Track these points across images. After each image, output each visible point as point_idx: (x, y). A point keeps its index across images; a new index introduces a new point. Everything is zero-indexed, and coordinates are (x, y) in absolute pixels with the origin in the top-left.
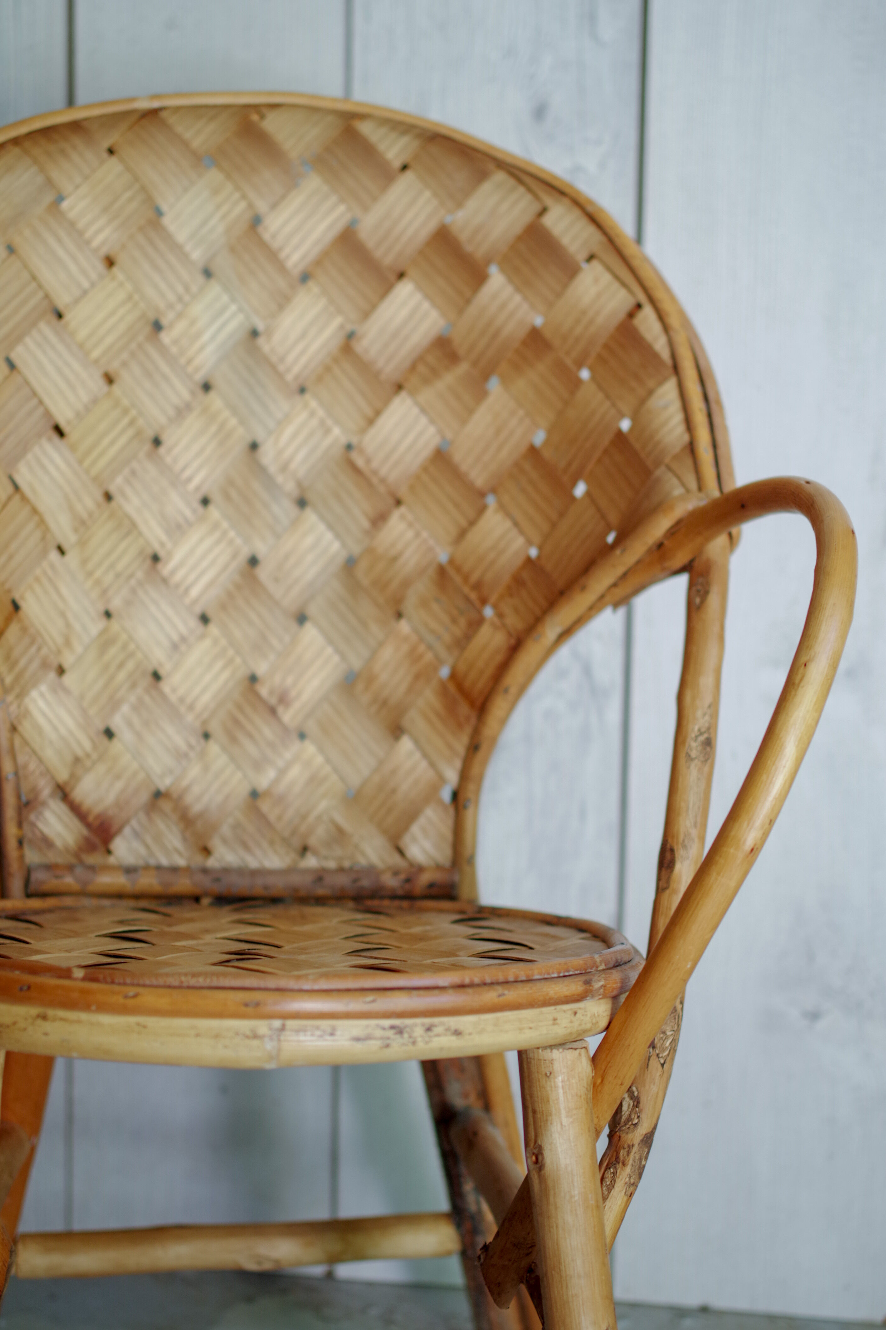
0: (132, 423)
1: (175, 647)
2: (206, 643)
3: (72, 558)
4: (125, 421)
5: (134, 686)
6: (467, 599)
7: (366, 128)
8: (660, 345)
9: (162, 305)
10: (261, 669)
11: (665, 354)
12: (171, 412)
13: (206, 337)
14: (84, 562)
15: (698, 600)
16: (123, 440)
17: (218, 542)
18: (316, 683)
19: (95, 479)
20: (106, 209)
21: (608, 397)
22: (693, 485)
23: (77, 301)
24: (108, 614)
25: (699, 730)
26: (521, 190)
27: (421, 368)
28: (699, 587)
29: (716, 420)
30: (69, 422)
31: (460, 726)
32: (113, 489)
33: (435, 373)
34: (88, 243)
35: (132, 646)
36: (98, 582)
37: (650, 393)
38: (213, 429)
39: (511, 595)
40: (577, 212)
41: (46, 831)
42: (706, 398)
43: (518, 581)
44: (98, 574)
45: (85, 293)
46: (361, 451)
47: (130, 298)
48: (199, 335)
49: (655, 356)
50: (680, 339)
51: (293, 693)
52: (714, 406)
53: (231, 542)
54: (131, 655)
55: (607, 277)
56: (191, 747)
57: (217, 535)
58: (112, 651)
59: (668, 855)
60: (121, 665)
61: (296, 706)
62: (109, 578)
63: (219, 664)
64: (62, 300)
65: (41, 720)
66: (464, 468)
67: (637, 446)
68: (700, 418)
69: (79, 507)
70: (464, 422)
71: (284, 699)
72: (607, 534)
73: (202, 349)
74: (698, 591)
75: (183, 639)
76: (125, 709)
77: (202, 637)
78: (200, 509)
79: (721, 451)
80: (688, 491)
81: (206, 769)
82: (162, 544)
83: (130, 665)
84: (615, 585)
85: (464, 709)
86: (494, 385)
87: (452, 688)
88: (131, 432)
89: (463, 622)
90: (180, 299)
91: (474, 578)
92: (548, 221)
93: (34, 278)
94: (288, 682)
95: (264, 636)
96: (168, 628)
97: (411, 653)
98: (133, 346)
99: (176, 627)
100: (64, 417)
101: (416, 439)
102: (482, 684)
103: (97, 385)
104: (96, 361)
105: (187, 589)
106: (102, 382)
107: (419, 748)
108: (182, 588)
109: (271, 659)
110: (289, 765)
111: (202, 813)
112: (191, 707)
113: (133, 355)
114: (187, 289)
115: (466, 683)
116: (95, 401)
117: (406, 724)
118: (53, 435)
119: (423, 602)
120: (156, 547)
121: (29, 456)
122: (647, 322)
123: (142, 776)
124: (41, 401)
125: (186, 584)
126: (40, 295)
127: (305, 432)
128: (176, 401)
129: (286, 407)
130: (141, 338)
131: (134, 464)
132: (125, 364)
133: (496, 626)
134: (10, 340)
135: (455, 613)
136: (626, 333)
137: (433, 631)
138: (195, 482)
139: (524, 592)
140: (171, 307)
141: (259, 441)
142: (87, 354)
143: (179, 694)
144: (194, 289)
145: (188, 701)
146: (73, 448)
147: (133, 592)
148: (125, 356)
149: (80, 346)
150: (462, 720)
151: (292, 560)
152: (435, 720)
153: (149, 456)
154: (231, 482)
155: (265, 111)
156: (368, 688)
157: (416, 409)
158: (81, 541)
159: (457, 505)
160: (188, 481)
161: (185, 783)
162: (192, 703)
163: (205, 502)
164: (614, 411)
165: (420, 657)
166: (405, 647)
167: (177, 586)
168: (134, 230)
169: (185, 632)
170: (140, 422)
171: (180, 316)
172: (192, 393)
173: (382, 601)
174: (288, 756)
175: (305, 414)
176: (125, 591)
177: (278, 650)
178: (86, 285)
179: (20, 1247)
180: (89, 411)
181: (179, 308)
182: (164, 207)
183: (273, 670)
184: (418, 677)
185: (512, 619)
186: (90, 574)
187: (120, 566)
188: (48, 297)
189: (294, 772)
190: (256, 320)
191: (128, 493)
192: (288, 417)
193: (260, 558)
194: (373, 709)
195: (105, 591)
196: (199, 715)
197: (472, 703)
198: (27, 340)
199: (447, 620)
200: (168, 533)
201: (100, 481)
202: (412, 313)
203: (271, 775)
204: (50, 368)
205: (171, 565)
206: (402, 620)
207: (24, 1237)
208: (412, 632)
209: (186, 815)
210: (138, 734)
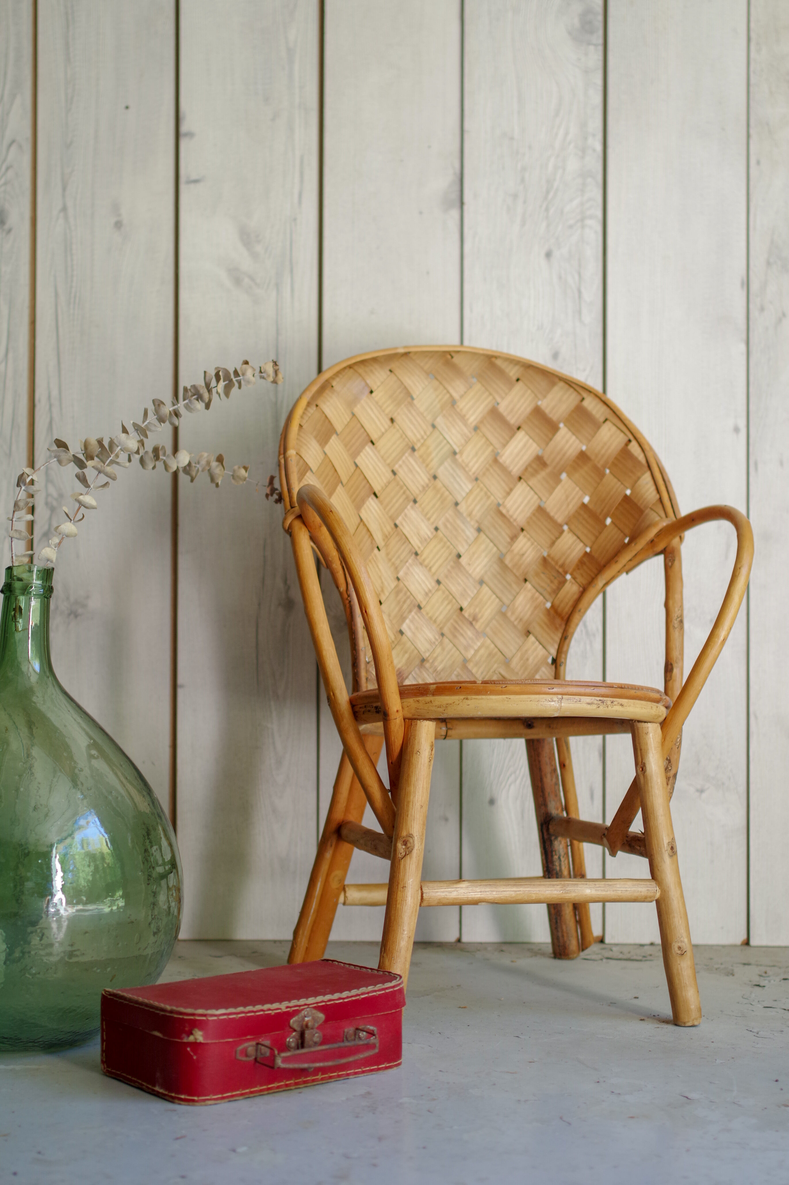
0: (404, 493)
1: (427, 594)
2: (440, 593)
3: (383, 551)
4: (402, 491)
5: (410, 611)
6: (558, 571)
7: (498, 362)
8: (641, 458)
9: (415, 440)
10: (465, 605)
11: (644, 461)
12: (421, 488)
13: (433, 455)
14: (388, 554)
15: (670, 564)
16: (401, 500)
17: (443, 547)
18: (489, 611)
19: (391, 517)
20: (391, 397)
21: (619, 480)
22: (663, 515)
23: (380, 438)
24: (398, 579)
25: (677, 616)
26: (572, 390)
27: (530, 469)
28: (670, 558)
29: (669, 488)
30: (379, 491)
31: (557, 629)
32: (397, 522)
33: (536, 472)
34: (383, 411)
35: (409, 593)
36: (393, 564)
37: (639, 478)
38: (439, 496)
39: (579, 569)
40: (597, 400)
42: (664, 481)
43: (581, 563)
44: (393, 560)
45: (383, 434)
46: (505, 507)
47: (401, 436)
49: (639, 462)
50: (650, 455)
51: (479, 616)
52: (667, 483)
53: (448, 547)
54: (408, 598)
55: (614, 429)
56: (436, 640)
57: (442, 543)
58: (401, 595)
59: (670, 667)
60: (405, 602)
61: (481, 621)
62: (398, 562)
63: (446, 602)
64: (374, 437)
66: (552, 514)
67: (636, 501)
68: (663, 488)
69: (385, 530)
70: (551, 493)
71: (475, 618)
72: (625, 539)
73: (432, 460)
74: (670, 560)
75: (430, 591)
76: (407, 621)
77: (438, 590)
78: (435, 533)
79: (673, 502)
80: (661, 518)
81: (443, 649)
82: (419, 548)
83: (408, 602)
84: (630, 560)
85: (558, 621)
86: (564, 476)
87: (552, 612)
88: (404, 496)
89: (556, 582)
90: (422, 437)
91: (560, 562)
92: (585, 403)
93: (362, 426)
94: (477, 610)
95: (465, 590)
96: (423, 585)
97: (532, 597)
98: (404, 458)
99: (426, 585)
100: (377, 488)
101: (529, 501)
102: (567, 609)
103: (389, 475)
104: (389, 465)
105: (430, 568)
106: (391, 474)
107: (537, 640)
108: (428, 568)
109: (469, 600)
110: (480, 648)
111: (443, 670)
112: (435, 621)
113: (404, 462)
114: (425, 433)
115: (560, 610)
116: (389, 483)
117: (531, 630)
118: (373, 496)
119: (537, 574)
120: (417, 549)
121: (365, 506)
122: (634, 448)
123: (416, 652)
124: (368, 482)
125: (430, 566)
126: (365, 434)
127: (478, 498)
128: (422, 483)
129: (470, 486)
130: (407, 455)
131: (406, 511)
132: (400, 466)
133: (573, 583)
134: (355, 454)
135: (552, 578)
136: (625, 453)
137: (542, 587)
138: (432, 520)
139: (585, 567)
140: (419, 440)
141: (459, 502)
142: (385, 461)
143: (430, 615)
144: (428, 433)
145: (434, 619)
146: (381, 503)
147: (408, 569)
148: (400, 462)
149: (382, 457)
150: (558, 626)
151: (476, 556)
152: (545, 627)
153: (412, 507)
154: (448, 520)
155: (453, 354)
156: (513, 613)
157: (528, 488)
158: (386, 545)
159: (550, 531)
160: (429, 519)
161: (435, 655)
162: (435, 619)
163: (436, 529)
164: (622, 486)
165: (537, 599)
166: (529, 595)
167: (426, 567)
168: (403, 406)
169: (430, 588)
170: (408, 492)
171: (422, 445)
172: (429, 480)
173: (517, 574)
174: (479, 644)
175: (478, 490)
176: (405, 568)
177: (472, 595)
178: (383, 430)
179: (347, 889)
180: (386, 486)
181: (422, 441)
182: (415, 396)
183: (470, 605)
184: (536, 608)
185: (580, 579)
186: (390, 560)
187: (402, 557)
188: (368, 435)
189: (482, 651)
190: (455, 447)
191: (404, 524)
192: (471, 491)
193: (461, 554)
194: (516, 623)
195: (396, 568)
196: (439, 625)
197: (562, 618)
198: (362, 454)
199: (548, 581)
200: (421, 542)
201: (393, 518)
202: (525, 445)
203: (472, 652)
204: (371, 467)
205: (423, 557)
206: (527, 583)
207: (348, 885)
208: (532, 588)
209: (436, 670)
210: (414, 633)
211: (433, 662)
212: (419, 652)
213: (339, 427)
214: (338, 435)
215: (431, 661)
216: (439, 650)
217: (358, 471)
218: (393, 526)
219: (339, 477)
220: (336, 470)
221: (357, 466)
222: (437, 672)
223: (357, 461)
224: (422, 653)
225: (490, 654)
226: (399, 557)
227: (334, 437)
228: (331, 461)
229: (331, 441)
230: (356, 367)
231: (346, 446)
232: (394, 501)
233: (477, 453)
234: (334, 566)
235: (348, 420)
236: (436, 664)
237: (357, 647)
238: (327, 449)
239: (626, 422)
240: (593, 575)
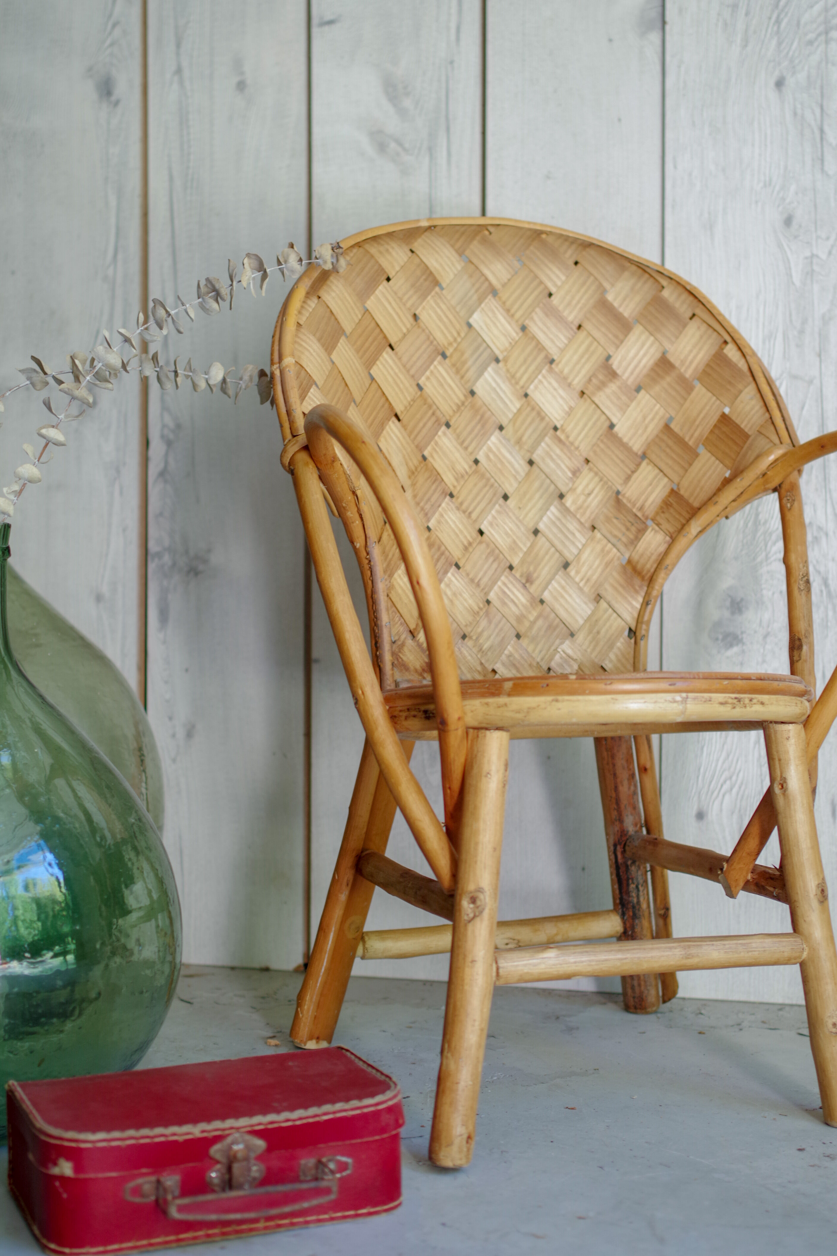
0: (433, 414)
1: (466, 549)
2: (483, 546)
3: (409, 494)
4: (430, 412)
5: (446, 572)
6: (636, 516)
7: (550, 239)
8: (742, 364)
9: (446, 344)
10: (515, 562)
11: (745, 368)
12: (455, 408)
13: (469, 363)
14: (415, 496)
15: (789, 505)
16: (430, 424)
17: (485, 486)
18: (547, 569)
19: (417, 447)
20: (413, 286)
21: (714, 395)
22: (777, 441)
23: (401, 340)
24: (429, 529)
25: (802, 575)
26: (647, 276)
27: (594, 381)
28: (788, 498)
29: (782, 406)
30: (402, 412)
31: (637, 592)
32: (426, 453)
33: (602, 386)
34: (404, 305)
35: (443, 548)
36: (422, 509)
37: (740, 392)
38: (478, 417)
39: (663, 512)
40: (680, 289)
41: (404, 658)
42: (774, 394)
43: (666, 505)
44: (422, 504)
45: (405, 335)
46: (563, 431)
47: (428, 338)
48: (464, 363)
49: (740, 370)
50: (751, 360)
51: (535, 575)
52: (778, 398)
53: (492, 486)
54: (443, 554)
55: (704, 327)
56: (481, 609)
57: (484, 481)
59: (797, 643)
61: (537, 583)
62: (428, 507)
63: (491, 559)
64: (393, 339)
65: (400, 591)
66: (625, 440)
67: (738, 421)
68: (772, 404)
69: (410, 464)
71: (529, 580)
72: (726, 472)
73: (467, 370)
74: (788, 500)
75: (470, 544)
77: (480, 543)
78: (474, 467)
79: (787, 423)
80: (775, 444)
81: (490, 622)
82: (454, 487)
83: (443, 560)
84: (734, 501)
85: (637, 581)
87: (629, 570)
88: (433, 419)
89: (633, 529)
90: (455, 340)
91: (638, 505)
92: (666, 293)
93: (378, 325)
94: (532, 568)
95: (514, 542)
96: (461, 537)
97: (602, 550)
98: (432, 367)
99: (465, 537)
100: (399, 408)
101: (595, 423)
102: (650, 566)
103: (413, 390)
104: (413, 376)
105: (470, 513)
106: (416, 388)
107: (610, 606)
108: (467, 513)
109: (521, 555)
110: (537, 618)
111: (491, 647)
112: (478, 585)
113: (432, 372)
114: (459, 334)
115: (639, 567)
116: (414, 400)
117: (603, 593)
118: (394, 419)
119: (608, 519)
120: (452, 488)
121: (384, 432)
122: (731, 351)
123: (455, 625)
124: (387, 399)
125: (469, 510)
126: (381, 336)
127: (529, 420)
128: (457, 401)
129: (518, 405)
130: (436, 363)
131: (436, 438)
132: (428, 378)
133: (656, 531)
134: (370, 363)
135: (629, 524)
136: (719, 358)
137: (615, 536)
138: (470, 449)
139: (672, 510)
140: (450, 344)
141: (504, 425)
142: (408, 371)
143: (471, 576)
144: (463, 335)
145: (476, 581)
146: (405, 427)
147: (442, 515)
148: (428, 373)
149: (404, 366)
150: (637, 588)
151: (528, 496)
152: (620, 589)
153: (444, 433)
154: (490, 449)
155: (492, 229)
156: (577, 572)
157: (594, 406)
158: (413, 485)
159: (623, 462)
160: (466, 448)
161: (480, 630)
162: (479, 581)
163: (476, 462)
164: (718, 402)
165: (609, 552)
166: (599, 548)
167: (464, 512)
168: (429, 298)
169: (471, 540)
170: (438, 413)
171: (456, 350)
172: (465, 396)
173: (583, 520)
174: (535, 614)
175: (529, 409)
176: (437, 515)
177: (525, 549)
178: (405, 330)
179: (366, 938)
180: (411, 406)
181: (455, 345)
182: (444, 285)
183: (523, 561)
184: (607, 565)
185: (665, 525)
186: (418, 504)
187: (433, 499)
188: (385, 337)
189: (540, 622)
190: (497, 352)
191: (435, 455)
192: (519, 411)
193: (509, 495)
194: (581, 584)
195: (426, 514)
196: (483, 589)
197: (643, 578)
198: (378, 362)
199: (624, 529)
200: (457, 480)
201: (420, 448)
202: (587, 350)
203: (527, 624)
204: (390, 379)
205: (460, 500)
206: (596, 531)
207: (367, 933)
208: (602, 538)
209: (481, 649)
210: (451, 601)
211: (477, 638)
212: (458, 625)
213: (348, 327)
214: (347, 337)
215: (474, 638)
216: (484, 623)
217: (374, 386)
218: (420, 458)
219: (351, 393)
220: (346, 385)
221: (373, 379)
222: (483, 652)
223: (372, 372)
224: (462, 626)
225: (550, 626)
226: (429, 499)
227: (343, 340)
228: (340, 372)
229: (339, 344)
230: (367, 246)
231: (358, 351)
232: (421, 425)
233: (525, 361)
234: (349, 514)
235: (360, 317)
236: (481, 641)
237: (379, 622)
238: (334, 356)
239: (720, 318)
240: (684, 521)
